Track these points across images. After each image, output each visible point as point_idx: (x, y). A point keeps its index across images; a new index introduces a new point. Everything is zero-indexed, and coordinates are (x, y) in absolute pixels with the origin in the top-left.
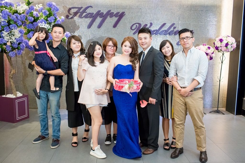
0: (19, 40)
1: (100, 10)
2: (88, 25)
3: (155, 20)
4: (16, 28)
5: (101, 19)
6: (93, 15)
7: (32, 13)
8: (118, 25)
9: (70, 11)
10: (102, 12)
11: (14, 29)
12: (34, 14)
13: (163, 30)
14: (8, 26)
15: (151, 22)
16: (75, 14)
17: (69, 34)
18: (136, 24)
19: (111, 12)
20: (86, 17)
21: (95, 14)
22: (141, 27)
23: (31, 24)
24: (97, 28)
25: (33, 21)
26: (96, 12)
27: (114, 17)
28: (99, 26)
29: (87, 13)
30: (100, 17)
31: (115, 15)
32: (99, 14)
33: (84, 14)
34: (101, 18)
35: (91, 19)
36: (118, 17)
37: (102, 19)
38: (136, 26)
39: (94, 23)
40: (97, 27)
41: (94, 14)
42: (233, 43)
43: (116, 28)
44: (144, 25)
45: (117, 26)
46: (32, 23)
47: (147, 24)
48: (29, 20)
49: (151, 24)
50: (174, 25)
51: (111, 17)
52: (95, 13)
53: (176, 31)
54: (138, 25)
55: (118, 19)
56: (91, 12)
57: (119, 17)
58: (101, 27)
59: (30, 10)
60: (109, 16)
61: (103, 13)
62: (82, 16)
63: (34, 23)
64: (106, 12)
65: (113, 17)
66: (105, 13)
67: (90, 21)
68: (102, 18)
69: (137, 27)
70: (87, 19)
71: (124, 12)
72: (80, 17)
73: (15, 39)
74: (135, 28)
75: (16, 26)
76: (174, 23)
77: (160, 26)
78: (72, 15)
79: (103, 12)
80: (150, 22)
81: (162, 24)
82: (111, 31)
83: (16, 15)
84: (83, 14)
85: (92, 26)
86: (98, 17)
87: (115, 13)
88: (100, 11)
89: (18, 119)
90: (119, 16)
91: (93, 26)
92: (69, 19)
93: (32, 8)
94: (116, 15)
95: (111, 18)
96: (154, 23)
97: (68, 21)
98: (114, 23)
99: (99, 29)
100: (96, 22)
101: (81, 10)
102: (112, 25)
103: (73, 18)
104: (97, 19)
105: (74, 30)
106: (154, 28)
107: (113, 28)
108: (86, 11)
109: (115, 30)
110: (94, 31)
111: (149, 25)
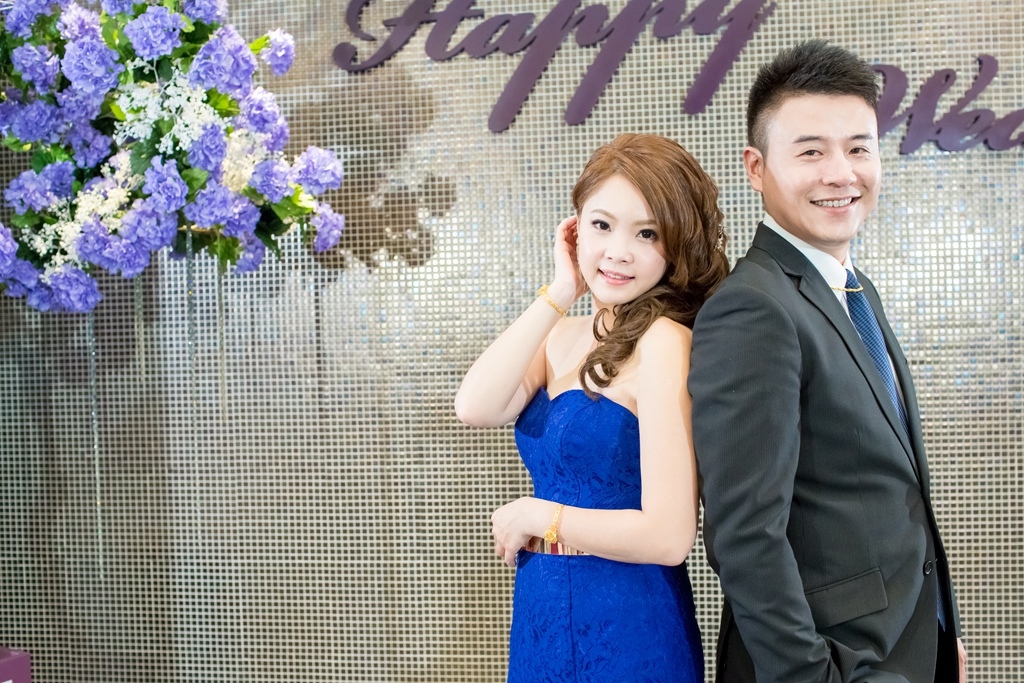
2: (496, 108)
3: (1013, 35)
5: (592, 57)
6: (528, 32)
9: (364, 16)
10: (597, 1)
15: (984, 51)
16: (402, 29)
17: (330, 167)
20: (479, 47)
21: (542, 25)
22: (903, 93)
24: (559, 121)
26: (548, 10)
27: (688, 33)
28: (579, 111)
29: (486, 18)
30: (584, 43)
31: (692, 20)
32: (573, 17)
33: (467, 28)
34: (592, 49)
35: (516, 61)
36: (719, 34)
37: (599, 58)
39: (540, 91)
40: (562, 118)
41: (535, 25)
43: (707, 115)
44: (926, 76)
45: (714, 100)
47: (955, 67)
49: (986, 67)
51: (663, 34)
52: (541, 18)
55: (721, 44)
56: (514, 13)
57: (725, 34)
58: (590, 116)
60: (648, 33)
61: (601, 11)
62: (452, 45)
65: (683, 38)
66: (615, 9)
67: (509, 75)
68: (598, 49)
70: (487, 61)
72: (438, 51)
78: (375, 39)
79: (604, 0)
80: (977, 52)
84: (459, 29)
85: (523, 116)
86: (570, 44)
90: (730, 19)
91: (531, 111)
92: (356, 73)
94: (704, 19)
95: (663, 46)
96: (1007, 61)
97: (350, 88)
98: (692, 80)
99: (581, 134)
100: (550, 80)
101: (438, 4)
102: (678, 95)
103: (382, 64)
104: (556, 58)
105: (392, 147)
106: (1005, 98)
107: (682, 119)
108: (479, 7)
109: (701, 129)
110: (539, 150)
111: (971, 74)
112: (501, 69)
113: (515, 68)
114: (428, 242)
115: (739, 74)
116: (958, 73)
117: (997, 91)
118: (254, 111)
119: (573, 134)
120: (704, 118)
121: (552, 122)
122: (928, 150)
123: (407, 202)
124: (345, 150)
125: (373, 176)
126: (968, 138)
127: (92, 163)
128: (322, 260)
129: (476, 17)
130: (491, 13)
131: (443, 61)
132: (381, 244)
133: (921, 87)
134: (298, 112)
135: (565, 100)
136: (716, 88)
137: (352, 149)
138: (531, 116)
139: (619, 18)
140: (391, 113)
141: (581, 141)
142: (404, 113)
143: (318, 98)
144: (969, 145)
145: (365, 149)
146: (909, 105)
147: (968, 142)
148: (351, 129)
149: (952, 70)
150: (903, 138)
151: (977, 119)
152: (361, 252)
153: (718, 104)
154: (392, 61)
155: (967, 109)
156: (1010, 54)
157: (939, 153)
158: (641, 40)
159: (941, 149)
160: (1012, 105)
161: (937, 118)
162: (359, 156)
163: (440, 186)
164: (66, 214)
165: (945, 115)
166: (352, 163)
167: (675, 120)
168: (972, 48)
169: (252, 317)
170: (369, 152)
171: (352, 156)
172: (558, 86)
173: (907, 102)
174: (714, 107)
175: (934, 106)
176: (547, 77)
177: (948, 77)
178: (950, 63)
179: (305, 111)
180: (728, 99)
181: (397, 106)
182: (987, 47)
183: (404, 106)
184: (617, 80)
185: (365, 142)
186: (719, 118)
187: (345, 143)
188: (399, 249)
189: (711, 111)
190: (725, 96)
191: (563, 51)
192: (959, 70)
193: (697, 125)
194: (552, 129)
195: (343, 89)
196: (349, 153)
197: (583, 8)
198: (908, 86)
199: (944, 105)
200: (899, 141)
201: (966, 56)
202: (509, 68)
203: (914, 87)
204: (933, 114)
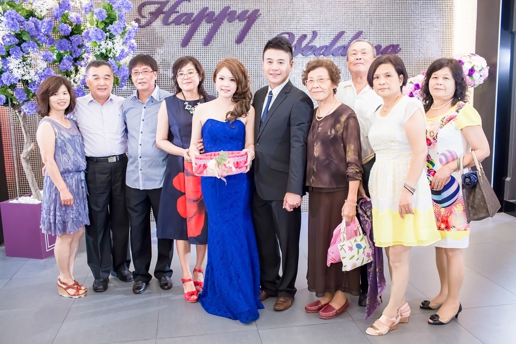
0: (43, 76)
1: (208, 6)
2: (183, 40)
3: (321, 26)
4: (35, 49)
5: (210, 26)
6: (192, 18)
7: (65, 17)
9: (143, 10)
10: (212, 10)
11: (31, 52)
12: (72, 18)
13: (339, 46)
14: (19, 45)
15: (314, 30)
16: (155, 15)
19: (229, 10)
20: (177, 22)
21: (196, 16)
22: (294, 40)
23: (65, 40)
24: (201, 44)
25: (69, 34)
26: (198, 12)
27: (237, 21)
28: (207, 42)
29: (180, 14)
30: (208, 22)
31: (238, 17)
32: (205, 15)
33: (174, 16)
34: (210, 24)
35: (188, 27)
36: (245, 22)
37: (212, 27)
39: (196, 35)
40: (203, 44)
41: (194, 16)
42: (483, 68)
43: (242, 44)
44: (300, 35)
45: (244, 40)
46: (67, 37)
47: (307, 34)
48: (62, 30)
49: (315, 34)
50: (361, 35)
51: (230, 21)
52: (196, 14)
55: (246, 24)
56: (188, 12)
57: (247, 21)
58: (210, 43)
59: (61, 10)
60: (226, 20)
61: (213, 13)
62: (170, 20)
63: (72, 38)
64: (220, 10)
65: (236, 22)
66: (217, 13)
67: (186, 30)
68: (212, 24)
70: (180, 26)
71: (258, 10)
72: (166, 23)
73: (36, 73)
75: (36, 44)
76: (360, 30)
77: (332, 37)
78: (146, 18)
79: (214, 10)
80: (313, 30)
81: (336, 33)
82: (231, 50)
83: (34, 21)
84: (172, 16)
85: (191, 42)
86: (204, 22)
87: (239, 12)
88: (207, 8)
89: (48, 249)
90: (249, 18)
92: (141, 27)
93: (67, 5)
94: (241, 17)
95: (230, 24)
96: (320, 33)
97: (139, 32)
98: (238, 34)
99: (207, 48)
100: (199, 32)
101: (165, 8)
102: (234, 38)
103: (149, 25)
104: (200, 26)
105: (152, 50)
106: (319, 42)
107: (235, 45)
108: (177, 10)
109: (240, 48)
110: (195, 53)
111: (311, 35)
112: (184, 29)
113: (189, 29)
115: (251, 33)
117: (317, 40)
118: (132, 45)
119: (205, 48)
121: (199, 44)
122: (300, 56)
127: (77, 57)
129: (177, 13)
130: (181, 12)
131: (167, 25)
135: (203, 38)
136: (245, 37)
137: (140, 50)
138: (193, 42)
139: (218, 16)
140: (152, 40)
141: (207, 50)
142: (156, 40)
144: (310, 54)
146: (295, 43)
148: (139, 44)
151: (312, 48)
154: (152, 25)
155: (310, 45)
156: (320, 31)
158: (224, 22)
159: (303, 55)
160: (321, 44)
164: (74, 72)
165: (304, 46)
168: (311, 29)
170: (145, 51)
172: (201, 34)
173: (295, 42)
174: (244, 42)
177: (305, 36)
178: (306, 32)
180: (248, 40)
181: (153, 38)
183: (156, 38)
184: (217, 33)
185: (144, 48)
186: (245, 45)
191: (202, 24)
194: (199, 46)
196: (139, 52)
197: (208, 12)
198: (295, 38)
199: (304, 44)
201: (310, 31)
202: (186, 28)
203: (297, 38)
204: (301, 46)
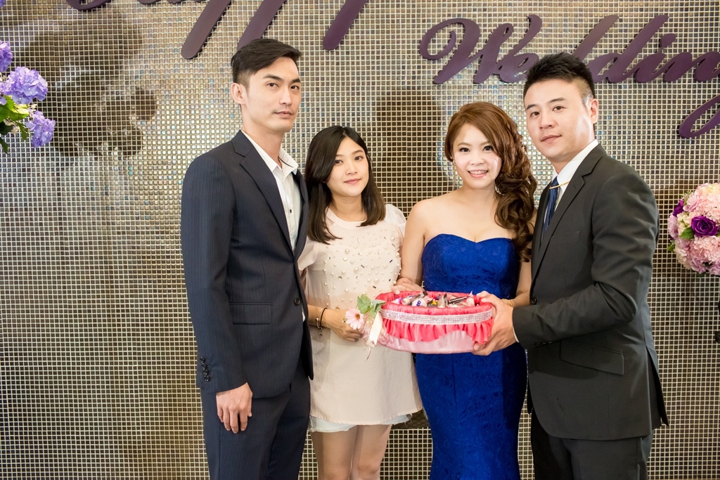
8: (351, 36)
13: (601, 57)
15: (533, 12)
17: (35, 83)
18: (452, 28)
22: (477, 41)
35: (202, 6)
37: (263, 7)
38: (452, 35)
39: (220, 30)
43: (340, 51)
44: (492, 28)
45: (345, 40)
47: (513, 23)
49: (534, 23)
50: (663, 27)
53: (676, 57)
54: (458, 30)
67: (198, 16)
69: (457, 44)
70: (182, 6)
74: (442, 49)
76: (659, 12)
77: (581, 34)
80: (528, 12)
81: (589, 22)
85: (209, 47)
91: (214, 43)
92: (85, 11)
96: (548, 20)
97: (80, 23)
98: (329, 24)
100: (228, 21)
102: (319, 35)
103: (104, 6)
104: (232, 5)
105: (112, 68)
106: (546, 46)
107: (322, 53)
109: (335, 61)
110: (219, 73)
111: (524, 28)
112: (191, 13)
113: (201, 12)
114: (139, 138)
115: (362, 22)
116: (515, 28)
117: (541, 41)
120: (338, 53)
121: (229, 52)
122: (493, 81)
123: (123, 108)
124: (78, 69)
125: (98, 88)
126: (521, 73)
128: (62, 150)
131: (149, 5)
132: (105, 139)
133: (489, 35)
134: (41, 39)
136: (347, 32)
137: (83, 68)
138: (214, 47)
140: (111, 43)
142: (120, 42)
143: (56, 29)
144: (521, 78)
145: (92, 68)
146: (480, 49)
147: (520, 76)
148: (82, 53)
149: (511, 25)
150: (476, 72)
151: (527, 60)
152: (90, 144)
153: (347, 43)
154: (111, 3)
155: (520, 53)
156: (550, 15)
157: (501, 83)
159: (501, 81)
160: (551, 51)
161: (499, 59)
162: (87, 74)
163: (147, 98)
165: (505, 56)
166: (83, 79)
167: (317, 54)
168: (525, 10)
169: (10, 190)
171: (83, 74)
172: (233, 26)
173: (480, 46)
174: (345, 45)
175: (498, 50)
176: (226, 19)
177: (507, 29)
178: (510, 20)
179: (46, 39)
180: (355, 40)
181: (115, 37)
182: (535, 10)
183: (120, 37)
184: (276, 24)
185: (92, 63)
186: (348, 53)
187: (77, 64)
188: (117, 142)
189: (342, 48)
190: (352, 38)
192: (516, 25)
193: (333, 58)
195: (75, 23)
198: (481, 36)
199: (505, 50)
200: (473, 74)
201: (520, 15)
202: (197, 11)
203: (485, 36)
204: (497, 55)
